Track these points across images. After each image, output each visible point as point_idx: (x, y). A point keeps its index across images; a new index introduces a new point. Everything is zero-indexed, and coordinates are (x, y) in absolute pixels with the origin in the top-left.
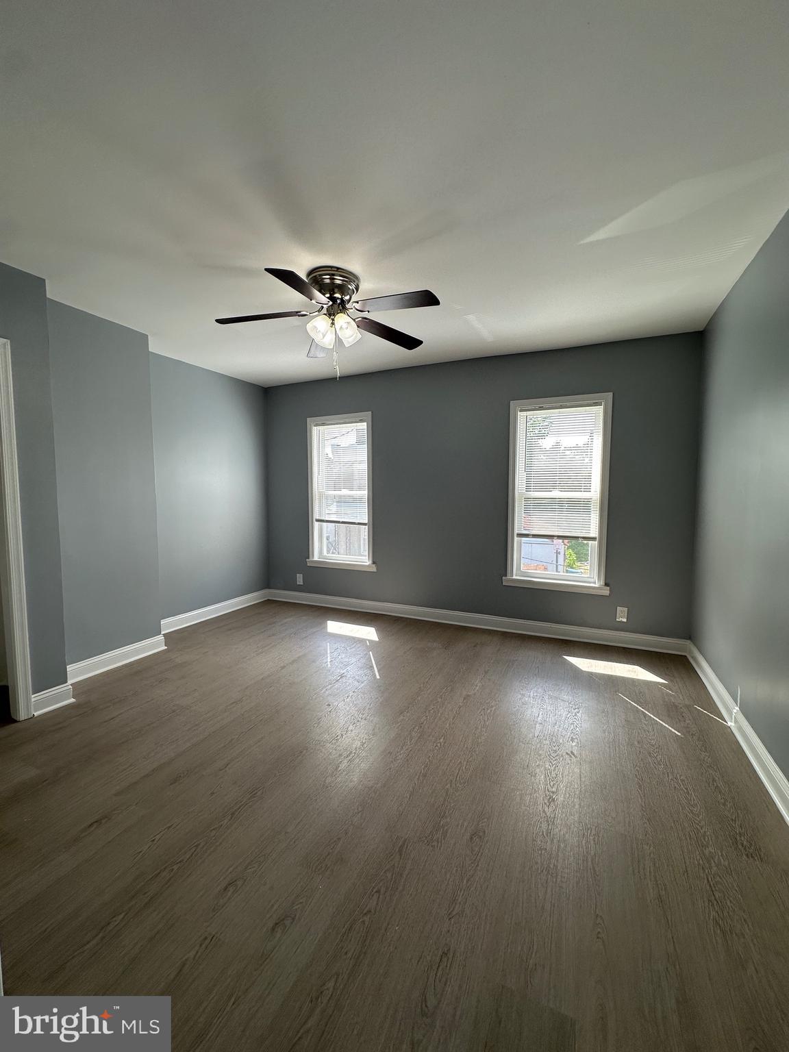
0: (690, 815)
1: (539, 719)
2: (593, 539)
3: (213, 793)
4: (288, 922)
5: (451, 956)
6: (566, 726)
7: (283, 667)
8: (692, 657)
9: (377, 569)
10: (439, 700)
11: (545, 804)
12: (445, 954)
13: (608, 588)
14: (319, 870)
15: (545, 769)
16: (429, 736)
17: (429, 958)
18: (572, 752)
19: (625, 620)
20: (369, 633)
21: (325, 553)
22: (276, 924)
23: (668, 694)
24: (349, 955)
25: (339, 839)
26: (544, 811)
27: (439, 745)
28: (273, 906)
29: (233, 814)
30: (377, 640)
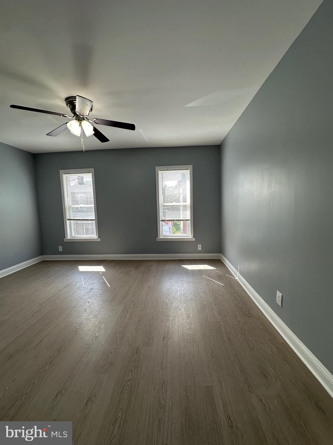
0: (231, 310)
1: (178, 289)
2: (188, 220)
3: (36, 357)
4: (93, 398)
5: (166, 383)
6: (188, 290)
7: (60, 291)
8: (222, 259)
9: (101, 240)
10: (138, 290)
11: (187, 319)
12: (163, 383)
13: (195, 238)
14: (102, 372)
15: (184, 307)
16: (138, 305)
17: (158, 387)
18: (192, 299)
19: (201, 249)
20: (100, 269)
21: (73, 235)
22: (88, 401)
23: (218, 273)
24: (125, 399)
25: (108, 356)
26: (187, 321)
27: (142, 308)
28: (84, 394)
29: (51, 362)
30: (105, 271)
